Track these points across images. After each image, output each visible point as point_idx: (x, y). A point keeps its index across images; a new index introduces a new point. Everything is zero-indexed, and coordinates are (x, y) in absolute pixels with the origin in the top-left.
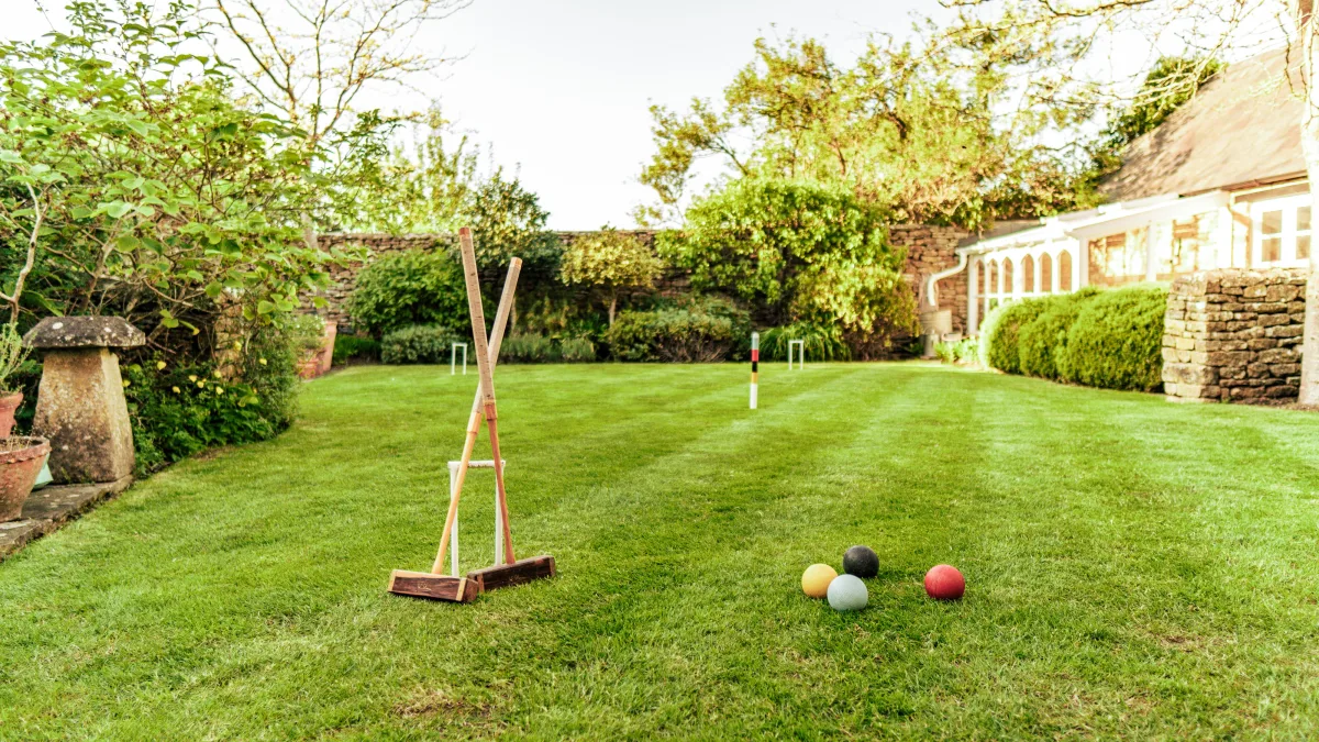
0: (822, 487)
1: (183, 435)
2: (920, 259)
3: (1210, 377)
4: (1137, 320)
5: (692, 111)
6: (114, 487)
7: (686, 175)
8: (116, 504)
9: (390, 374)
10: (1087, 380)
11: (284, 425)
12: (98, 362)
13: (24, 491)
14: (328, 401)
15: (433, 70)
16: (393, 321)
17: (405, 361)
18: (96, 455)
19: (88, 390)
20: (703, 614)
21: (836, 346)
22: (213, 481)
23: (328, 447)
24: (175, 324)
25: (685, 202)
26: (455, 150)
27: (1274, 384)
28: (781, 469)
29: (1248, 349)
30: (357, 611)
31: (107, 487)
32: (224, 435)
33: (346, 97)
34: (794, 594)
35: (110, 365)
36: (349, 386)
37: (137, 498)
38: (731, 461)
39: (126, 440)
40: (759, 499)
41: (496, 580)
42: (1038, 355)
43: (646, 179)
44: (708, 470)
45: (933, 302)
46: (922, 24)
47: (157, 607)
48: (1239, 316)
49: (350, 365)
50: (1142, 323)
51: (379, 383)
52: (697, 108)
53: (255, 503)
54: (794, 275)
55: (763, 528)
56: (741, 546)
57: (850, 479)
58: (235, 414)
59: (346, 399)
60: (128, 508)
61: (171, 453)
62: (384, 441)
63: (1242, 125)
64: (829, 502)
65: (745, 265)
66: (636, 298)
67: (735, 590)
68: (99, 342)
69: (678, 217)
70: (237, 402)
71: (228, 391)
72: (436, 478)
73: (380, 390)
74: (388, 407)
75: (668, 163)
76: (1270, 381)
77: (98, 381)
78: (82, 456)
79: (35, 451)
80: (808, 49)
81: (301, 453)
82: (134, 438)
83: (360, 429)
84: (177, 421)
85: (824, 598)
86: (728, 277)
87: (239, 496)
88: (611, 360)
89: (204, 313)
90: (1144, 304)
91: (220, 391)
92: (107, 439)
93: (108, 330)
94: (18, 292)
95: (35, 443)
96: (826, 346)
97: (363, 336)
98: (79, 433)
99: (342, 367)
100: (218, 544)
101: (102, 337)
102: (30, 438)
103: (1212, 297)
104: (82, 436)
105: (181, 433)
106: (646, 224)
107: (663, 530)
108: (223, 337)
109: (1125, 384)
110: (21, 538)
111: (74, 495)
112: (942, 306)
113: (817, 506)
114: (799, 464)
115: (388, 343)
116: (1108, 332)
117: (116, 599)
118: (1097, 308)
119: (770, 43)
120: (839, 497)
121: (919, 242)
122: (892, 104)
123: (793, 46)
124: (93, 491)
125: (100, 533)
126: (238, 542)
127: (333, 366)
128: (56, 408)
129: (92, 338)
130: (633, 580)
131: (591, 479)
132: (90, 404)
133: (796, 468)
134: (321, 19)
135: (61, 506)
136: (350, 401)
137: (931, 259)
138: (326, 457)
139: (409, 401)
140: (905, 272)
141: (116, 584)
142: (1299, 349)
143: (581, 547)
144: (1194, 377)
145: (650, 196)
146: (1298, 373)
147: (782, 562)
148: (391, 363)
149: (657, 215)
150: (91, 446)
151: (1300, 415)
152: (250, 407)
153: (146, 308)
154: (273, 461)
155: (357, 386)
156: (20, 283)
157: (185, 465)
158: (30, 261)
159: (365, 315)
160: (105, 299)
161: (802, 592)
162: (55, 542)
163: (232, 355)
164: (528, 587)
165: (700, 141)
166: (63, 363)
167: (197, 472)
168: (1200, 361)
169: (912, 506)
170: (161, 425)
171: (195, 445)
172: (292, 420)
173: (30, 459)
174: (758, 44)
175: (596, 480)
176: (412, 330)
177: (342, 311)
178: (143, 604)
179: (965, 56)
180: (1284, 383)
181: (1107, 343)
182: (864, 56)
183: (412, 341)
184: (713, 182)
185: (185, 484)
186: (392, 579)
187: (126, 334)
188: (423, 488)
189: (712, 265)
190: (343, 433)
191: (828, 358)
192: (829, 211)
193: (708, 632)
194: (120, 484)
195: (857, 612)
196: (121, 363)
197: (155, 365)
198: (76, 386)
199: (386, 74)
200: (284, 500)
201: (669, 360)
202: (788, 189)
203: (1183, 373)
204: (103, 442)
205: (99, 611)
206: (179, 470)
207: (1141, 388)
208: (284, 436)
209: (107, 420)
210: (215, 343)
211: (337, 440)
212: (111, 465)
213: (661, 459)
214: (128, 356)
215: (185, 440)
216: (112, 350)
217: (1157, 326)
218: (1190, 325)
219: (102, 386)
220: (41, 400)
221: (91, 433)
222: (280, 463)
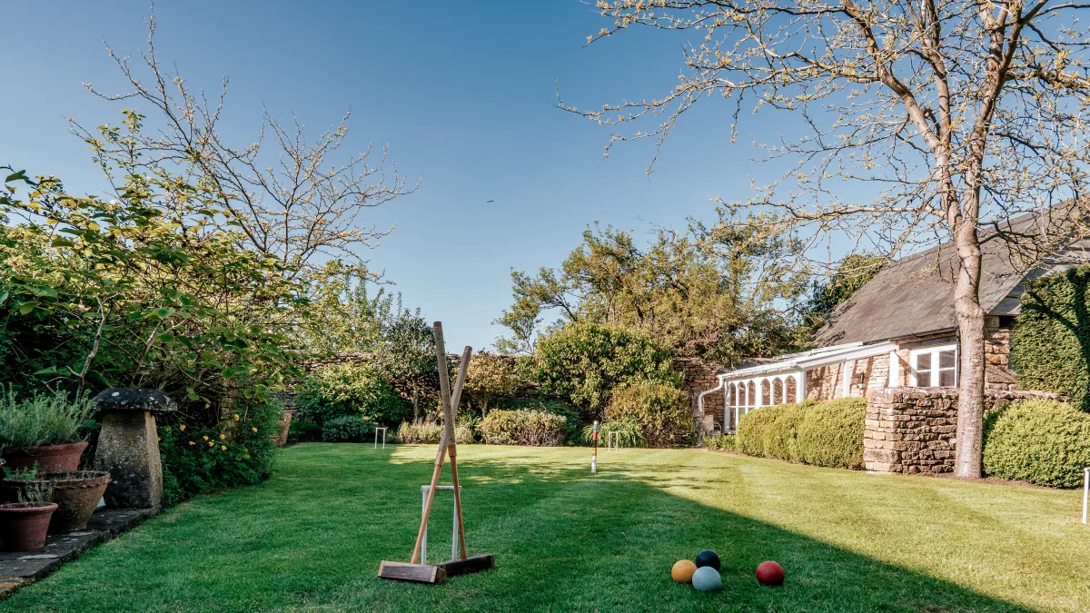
0: (661, 518)
1: (197, 478)
2: (693, 381)
3: (896, 457)
4: (843, 421)
5: (540, 277)
6: (150, 513)
7: (535, 320)
8: (155, 522)
9: (330, 448)
10: (810, 461)
11: (265, 476)
12: (144, 422)
13: (89, 510)
14: (293, 462)
15: (366, 242)
16: (331, 412)
17: (339, 440)
18: (138, 488)
19: (135, 441)
20: (608, 592)
21: (637, 438)
22: (224, 509)
23: (302, 489)
24: (197, 398)
25: (533, 337)
26: (374, 297)
27: (936, 464)
28: (627, 508)
29: (920, 440)
30: (358, 589)
31: (146, 511)
32: (225, 480)
33: (304, 257)
34: (669, 581)
35: (150, 423)
36: (303, 454)
37: (170, 517)
38: (591, 503)
39: (159, 479)
40: (619, 525)
41: (454, 570)
42: (777, 444)
43: (506, 323)
44: (577, 508)
45: (701, 409)
46: (695, 226)
47: (208, 586)
48: (914, 418)
49: (300, 442)
50: (847, 424)
51: (325, 452)
52: (544, 276)
53: (257, 522)
54: (610, 388)
55: (629, 543)
56: (617, 553)
57: (678, 514)
58: (234, 465)
59: (304, 461)
60: (165, 525)
61: (190, 491)
62: (341, 487)
63: (902, 300)
64: (669, 527)
65: (575, 381)
66: (500, 401)
67: (626, 578)
68: (146, 406)
69: (528, 349)
70: (234, 457)
71: (229, 449)
72: (387, 509)
73: (326, 456)
74: (337, 467)
75: (523, 312)
76: (933, 462)
77: (142, 435)
78: (127, 489)
79: (101, 480)
80: (620, 241)
81: (284, 493)
82: (164, 478)
83: (321, 479)
84: (193, 469)
85: (690, 582)
86: (564, 389)
87: (245, 519)
88: (484, 442)
89: (214, 394)
90: (847, 410)
91: (224, 448)
92: (147, 477)
93: (152, 399)
94: (85, 371)
95: (99, 475)
96: (631, 437)
97: (309, 422)
98: (126, 472)
99: (293, 443)
100: (240, 548)
101: (148, 403)
102: (96, 472)
103: (897, 405)
104: (129, 474)
105: (195, 477)
106: (506, 352)
107: (559, 542)
108: (226, 411)
109: (836, 463)
110: (90, 542)
111: (123, 516)
112: (707, 413)
113: (662, 530)
114: (638, 505)
115: (327, 427)
116: (825, 429)
117: (175, 581)
118: (818, 413)
119: (595, 234)
120: (674, 525)
121: (692, 370)
122: (675, 278)
123: (610, 237)
124: (137, 513)
125: (148, 540)
126: (256, 546)
127: (288, 442)
128: (110, 453)
129: (141, 404)
130: (551, 572)
131: (497, 512)
132: (135, 451)
133: (637, 508)
134: (289, 203)
135: (115, 523)
136: (307, 463)
137: (700, 381)
138: (302, 496)
139: (349, 463)
140: (682, 390)
141: (171, 571)
142: (952, 441)
143: (506, 551)
144: (885, 458)
145: (509, 334)
146: (952, 457)
147: (651, 563)
148: (328, 441)
149: (514, 347)
150: (135, 482)
151: (958, 483)
152: (244, 460)
153: (176, 387)
154: (266, 498)
155: (309, 454)
156: (87, 363)
157: (200, 498)
158: (96, 349)
159: (311, 407)
160: (142, 382)
161: (671, 579)
162: (115, 545)
163: (231, 424)
164: (478, 575)
165: (545, 298)
166: (117, 421)
167: (210, 503)
168: (889, 447)
169: (726, 530)
170: (181, 471)
171: (205, 486)
172: (270, 473)
173: (97, 485)
174: (587, 235)
175: (500, 512)
176: (345, 418)
177: (294, 404)
178: (196, 584)
179: (723, 249)
180: (943, 464)
181: (824, 436)
182: (657, 246)
183: (344, 426)
184: (552, 325)
185: (203, 511)
186: (382, 567)
187: (164, 402)
188: (379, 515)
189: (554, 380)
190: (309, 481)
191: (632, 446)
192: (632, 348)
193: (617, 604)
194: (154, 510)
195: (714, 591)
196: (157, 423)
197: (178, 427)
198: (126, 438)
199: (332, 242)
200: (280, 521)
201: (524, 443)
202: (605, 331)
203: (878, 455)
204: (143, 479)
205: (162, 588)
206: (197, 501)
207: (846, 466)
208: (267, 482)
209: (147, 461)
210: (220, 415)
211: (308, 485)
212: (148, 494)
213: (542, 501)
214: (163, 419)
215: (197, 483)
216: (152, 413)
217: (857, 425)
218: (882, 423)
219: (145, 439)
220: (99, 447)
221: (135, 472)
222: (270, 499)
